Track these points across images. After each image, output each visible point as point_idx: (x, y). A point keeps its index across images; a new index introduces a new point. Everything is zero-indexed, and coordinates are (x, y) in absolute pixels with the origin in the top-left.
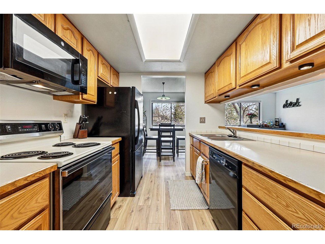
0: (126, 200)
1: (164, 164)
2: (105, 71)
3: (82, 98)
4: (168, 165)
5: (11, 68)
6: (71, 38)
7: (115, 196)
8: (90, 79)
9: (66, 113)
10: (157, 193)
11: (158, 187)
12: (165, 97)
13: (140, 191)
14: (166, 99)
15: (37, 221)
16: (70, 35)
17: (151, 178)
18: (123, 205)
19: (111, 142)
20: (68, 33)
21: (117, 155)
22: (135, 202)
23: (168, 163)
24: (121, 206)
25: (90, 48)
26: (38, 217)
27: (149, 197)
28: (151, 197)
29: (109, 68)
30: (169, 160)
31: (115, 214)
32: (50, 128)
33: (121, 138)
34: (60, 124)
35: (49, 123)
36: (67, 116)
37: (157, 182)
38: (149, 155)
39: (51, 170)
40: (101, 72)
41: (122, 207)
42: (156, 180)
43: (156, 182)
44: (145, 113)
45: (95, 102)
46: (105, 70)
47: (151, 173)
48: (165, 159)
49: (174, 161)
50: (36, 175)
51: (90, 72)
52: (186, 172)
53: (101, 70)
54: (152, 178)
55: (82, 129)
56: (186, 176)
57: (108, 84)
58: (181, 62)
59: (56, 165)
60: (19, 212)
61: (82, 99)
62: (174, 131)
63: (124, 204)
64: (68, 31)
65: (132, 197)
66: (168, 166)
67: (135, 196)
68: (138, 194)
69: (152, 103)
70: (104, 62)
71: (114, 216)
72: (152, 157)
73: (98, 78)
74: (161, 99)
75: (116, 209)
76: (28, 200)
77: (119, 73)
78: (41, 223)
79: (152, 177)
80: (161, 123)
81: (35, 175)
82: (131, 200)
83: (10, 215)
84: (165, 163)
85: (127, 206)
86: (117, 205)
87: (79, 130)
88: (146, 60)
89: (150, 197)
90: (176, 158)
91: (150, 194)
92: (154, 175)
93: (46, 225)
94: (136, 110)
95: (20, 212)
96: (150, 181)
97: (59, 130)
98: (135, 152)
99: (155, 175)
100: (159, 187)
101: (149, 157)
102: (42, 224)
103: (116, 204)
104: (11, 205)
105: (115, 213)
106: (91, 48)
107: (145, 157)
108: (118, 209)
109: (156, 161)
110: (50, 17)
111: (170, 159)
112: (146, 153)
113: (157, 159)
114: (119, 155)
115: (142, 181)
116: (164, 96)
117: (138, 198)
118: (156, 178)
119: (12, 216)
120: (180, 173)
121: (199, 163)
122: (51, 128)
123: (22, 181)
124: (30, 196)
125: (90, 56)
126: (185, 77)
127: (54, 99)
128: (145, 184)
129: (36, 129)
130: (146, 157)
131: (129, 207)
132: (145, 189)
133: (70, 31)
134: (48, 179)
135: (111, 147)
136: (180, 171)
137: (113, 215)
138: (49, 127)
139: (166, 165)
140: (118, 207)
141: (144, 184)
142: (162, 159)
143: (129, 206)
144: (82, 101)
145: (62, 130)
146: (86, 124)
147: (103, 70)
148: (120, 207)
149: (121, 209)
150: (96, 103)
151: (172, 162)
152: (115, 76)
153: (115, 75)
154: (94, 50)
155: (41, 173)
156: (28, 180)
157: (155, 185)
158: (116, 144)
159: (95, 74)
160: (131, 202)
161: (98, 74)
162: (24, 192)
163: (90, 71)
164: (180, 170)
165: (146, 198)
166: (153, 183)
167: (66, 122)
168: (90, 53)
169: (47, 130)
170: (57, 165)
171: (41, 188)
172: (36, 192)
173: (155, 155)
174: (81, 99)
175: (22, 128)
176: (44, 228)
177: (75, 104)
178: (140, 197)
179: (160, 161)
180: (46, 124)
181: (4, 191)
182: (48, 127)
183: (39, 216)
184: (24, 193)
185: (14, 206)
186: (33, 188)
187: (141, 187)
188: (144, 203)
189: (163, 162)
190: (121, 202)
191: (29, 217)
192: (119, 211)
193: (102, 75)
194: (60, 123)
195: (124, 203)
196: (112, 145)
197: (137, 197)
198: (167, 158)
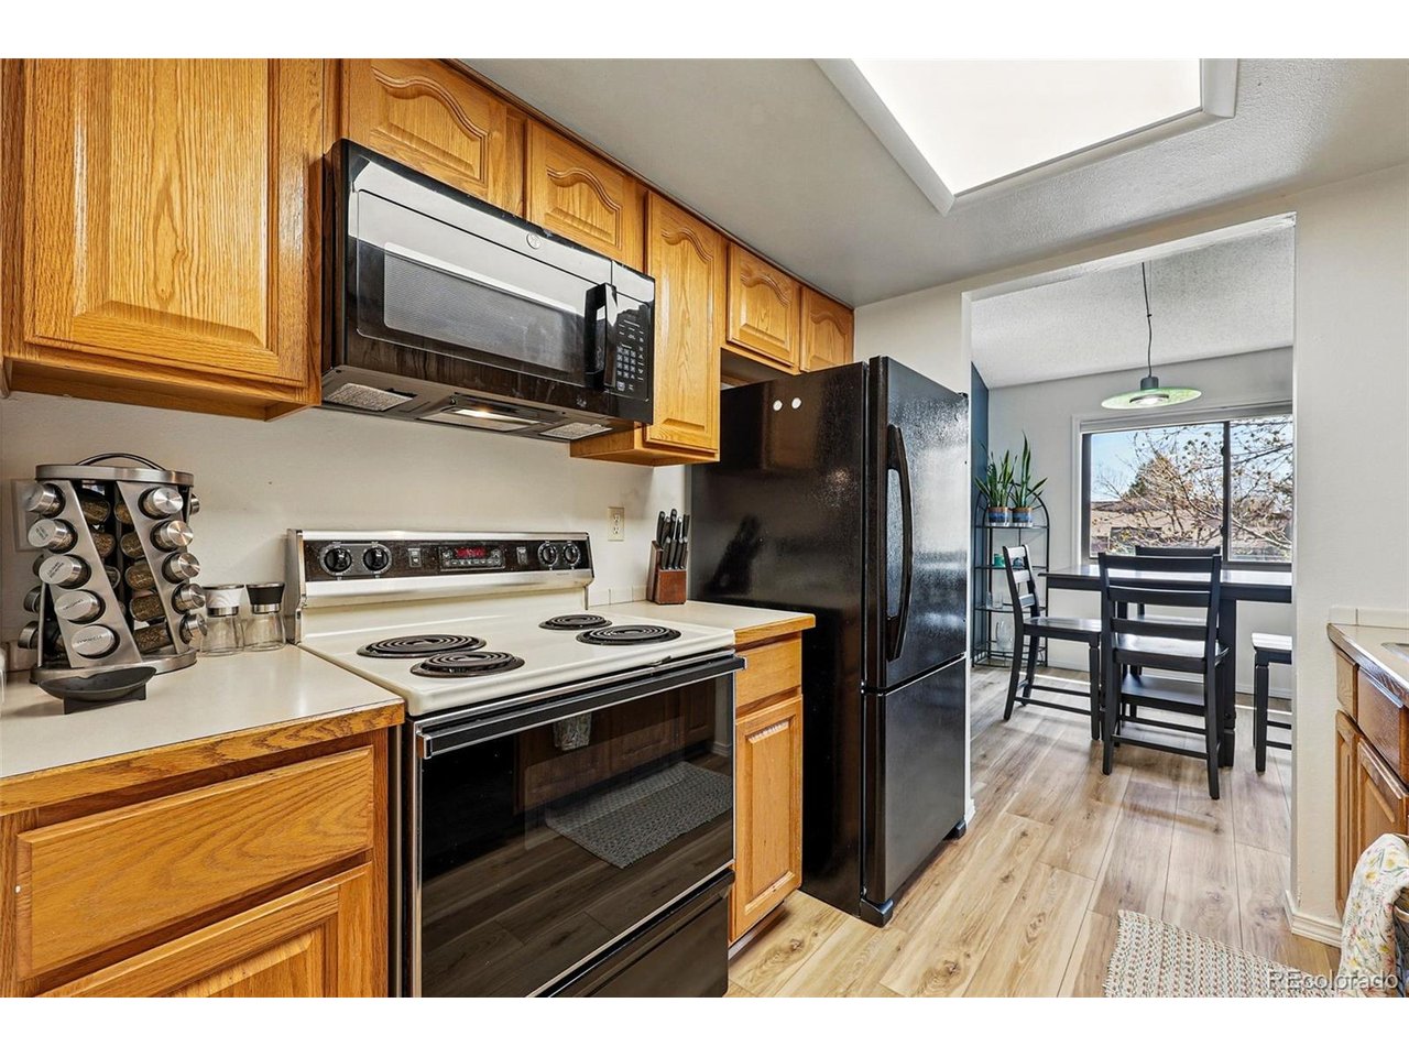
0: (833, 928)
1: (1133, 795)
2: (764, 312)
3: (646, 444)
4: (1160, 807)
5: (346, 363)
6: (590, 209)
7: (771, 889)
8: (683, 359)
9: (617, 505)
10: (1017, 967)
11: (1034, 927)
12: (1166, 392)
13: (922, 909)
14: (1165, 402)
15: (317, 897)
16: (584, 202)
17: (1010, 853)
18: (811, 946)
19: (732, 632)
20: (577, 194)
21: (790, 693)
22: (873, 956)
23: (1158, 796)
24: (801, 944)
25: (680, 230)
26: (324, 886)
27: (956, 966)
28: (966, 974)
29: (789, 295)
30: (1177, 778)
31: (764, 972)
32: (542, 557)
33: (813, 616)
34: (583, 546)
35: (544, 541)
36: (623, 516)
37: (1044, 894)
38: (1045, 719)
39: (374, 721)
40: (743, 322)
41: (805, 954)
42: (1040, 879)
43: (1031, 893)
44: (1037, 491)
45: (712, 455)
46: (765, 306)
47: (1023, 828)
48: (1147, 766)
49: (1215, 795)
50: (302, 733)
51: (683, 330)
52: (1299, 904)
53: (742, 313)
54: (1020, 859)
55: (667, 568)
56: (1294, 930)
57: (789, 367)
58: (1216, 118)
59: (399, 706)
60: (239, 848)
61: (644, 447)
62: (1223, 601)
63: (817, 942)
64: (577, 186)
65: (870, 926)
66: (1155, 818)
67: (887, 926)
68: (903, 917)
69: (1086, 438)
70: (759, 271)
71: (754, 983)
72: (1059, 734)
73: (728, 347)
74: (1135, 405)
75: (775, 952)
76: (277, 815)
77: (851, 311)
78: (334, 911)
79: (1018, 854)
80: (1138, 548)
81: (298, 731)
82: (859, 936)
83: (201, 851)
84: (1136, 791)
85: (824, 961)
86: (788, 930)
87: (657, 571)
88: (957, 196)
89: (967, 969)
90: (1235, 777)
91: (971, 950)
92: (1036, 843)
93: (357, 923)
94: (893, 476)
95: (244, 849)
96: (997, 869)
97: (576, 568)
98: (882, 700)
99: (1042, 850)
100: (1042, 928)
101: (1041, 732)
102: (340, 916)
103: (787, 925)
104: (209, 819)
105: (764, 967)
106: (688, 227)
107: (1019, 728)
108: (781, 957)
109: (1077, 763)
110: (501, 156)
111: (1190, 773)
112: (1029, 705)
113: (1092, 759)
114: (800, 698)
115: (949, 854)
116: (1150, 383)
117: (896, 944)
118: (1045, 868)
119: (211, 855)
120: (1247, 895)
121: (1367, 895)
122: (546, 558)
123: (247, 746)
124: (287, 803)
125: (683, 263)
126: (1291, 223)
127: (572, 456)
128: (963, 874)
129: (498, 562)
130: (1023, 729)
131: (834, 973)
132: (952, 907)
133: (583, 184)
134: (366, 753)
135: (731, 656)
136: (1252, 880)
137: (750, 975)
138: (542, 554)
139: (1143, 803)
140: (786, 944)
141: (957, 874)
142: (1126, 764)
143: (835, 964)
144: (647, 453)
145: (587, 567)
146: (680, 547)
147: (753, 310)
148: (795, 948)
149: (796, 961)
150: (717, 458)
151: (1195, 794)
152: (827, 327)
153: (823, 324)
154: (701, 233)
155: (327, 727)
156: (268, 746)
157: (1024, 910)
158: (780, 644)
159: (711, 334)
160: (853, 951)
161: (727, 330)
162: (262, 784)
163: (682, 325)
164: (1250, 867)
165: (940, 967)
166: (1015, 889)
167: (617, 537)
168: (683, 249)
169: (534, 564)
170: (406, 704)
171: (331, 782)
172: (309, 793)
173: (1083, 726)
174: (638, 446)
175: (454, 556)
176: (348, 931)
177: (655, 468)
178: (905, 942)
179: (1107, 771)
180: (532, 546)
181: (174, 767)
182: (539, 555)
183: (330, 883)
184: (257, 786)
185: (219, 825)
186: (299, 776)
187: (933, 889)
188: (917, 986)
189: (1123, 778)
190: (809, 923)
191: (280, 876)
192: (784, 968)
193: (750, 331)
194: (584, 542)
195: (821, 938)
196: (739, 648)
197: (890, 935)
198: (1162, 761)
